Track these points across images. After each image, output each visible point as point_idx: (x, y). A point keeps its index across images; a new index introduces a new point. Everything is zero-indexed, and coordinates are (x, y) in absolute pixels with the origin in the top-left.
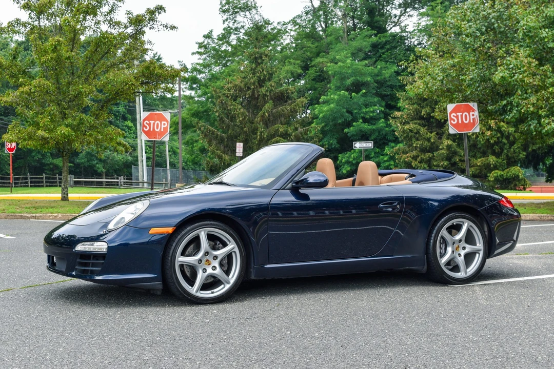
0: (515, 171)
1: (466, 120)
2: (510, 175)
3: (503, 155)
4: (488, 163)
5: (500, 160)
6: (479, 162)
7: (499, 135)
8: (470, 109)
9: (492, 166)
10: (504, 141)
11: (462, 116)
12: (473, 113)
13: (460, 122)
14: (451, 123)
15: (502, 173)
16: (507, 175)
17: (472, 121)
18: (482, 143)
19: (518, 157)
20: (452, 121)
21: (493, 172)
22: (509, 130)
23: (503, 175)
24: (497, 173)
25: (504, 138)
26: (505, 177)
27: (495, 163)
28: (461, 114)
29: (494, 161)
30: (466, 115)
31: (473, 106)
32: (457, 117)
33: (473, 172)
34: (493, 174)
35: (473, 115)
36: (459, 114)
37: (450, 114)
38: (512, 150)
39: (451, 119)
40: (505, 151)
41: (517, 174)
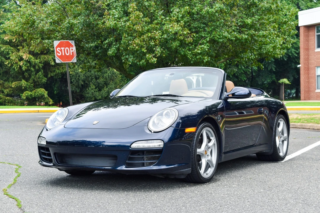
0: (41, 92)
1: (67, 53)
2: (38, 94)
3: (31, 79)
4: (20, 86)
5: (29, 84)
6: (14, 85)
7: (29, 65)
8: (69, 46)
9: (23, 88)
10: (32, 69)
11: (64, 50)
12: (72, 48)
13: (63, 54)
14: (57, 55)
15: (31, 94)
16: (35, 95)
17: (71, 54)
18: (16, 70)
19: (41, 81)
20: (58, 54)
21: (25, 92)
22: (35, 61)
23: (31, 95)
24: (28, 93)
25: (32, 67)
26: (33, 96)
27: (26, 86)
28: (64, 48)
29: (25, 84)
30: (67, 49)
31: (72, 43)
32: (61, 50)
33: (7, 92)
34: (25, 94)
35: (72, 50)
36: (63, 48)
37: (56, 48)
38: (37, 76)
39: (57, 52)
40: (33, 77)
41: (43, 94)
